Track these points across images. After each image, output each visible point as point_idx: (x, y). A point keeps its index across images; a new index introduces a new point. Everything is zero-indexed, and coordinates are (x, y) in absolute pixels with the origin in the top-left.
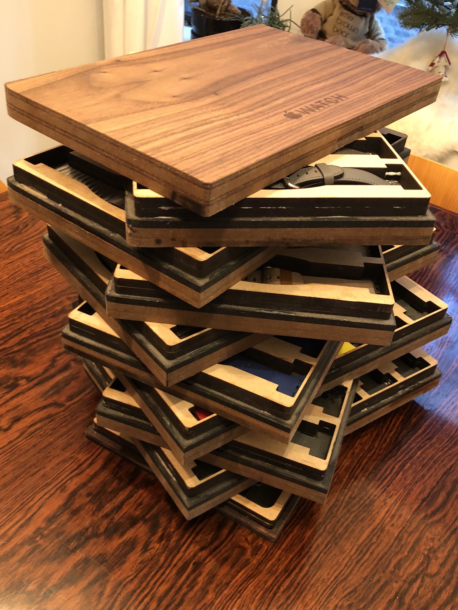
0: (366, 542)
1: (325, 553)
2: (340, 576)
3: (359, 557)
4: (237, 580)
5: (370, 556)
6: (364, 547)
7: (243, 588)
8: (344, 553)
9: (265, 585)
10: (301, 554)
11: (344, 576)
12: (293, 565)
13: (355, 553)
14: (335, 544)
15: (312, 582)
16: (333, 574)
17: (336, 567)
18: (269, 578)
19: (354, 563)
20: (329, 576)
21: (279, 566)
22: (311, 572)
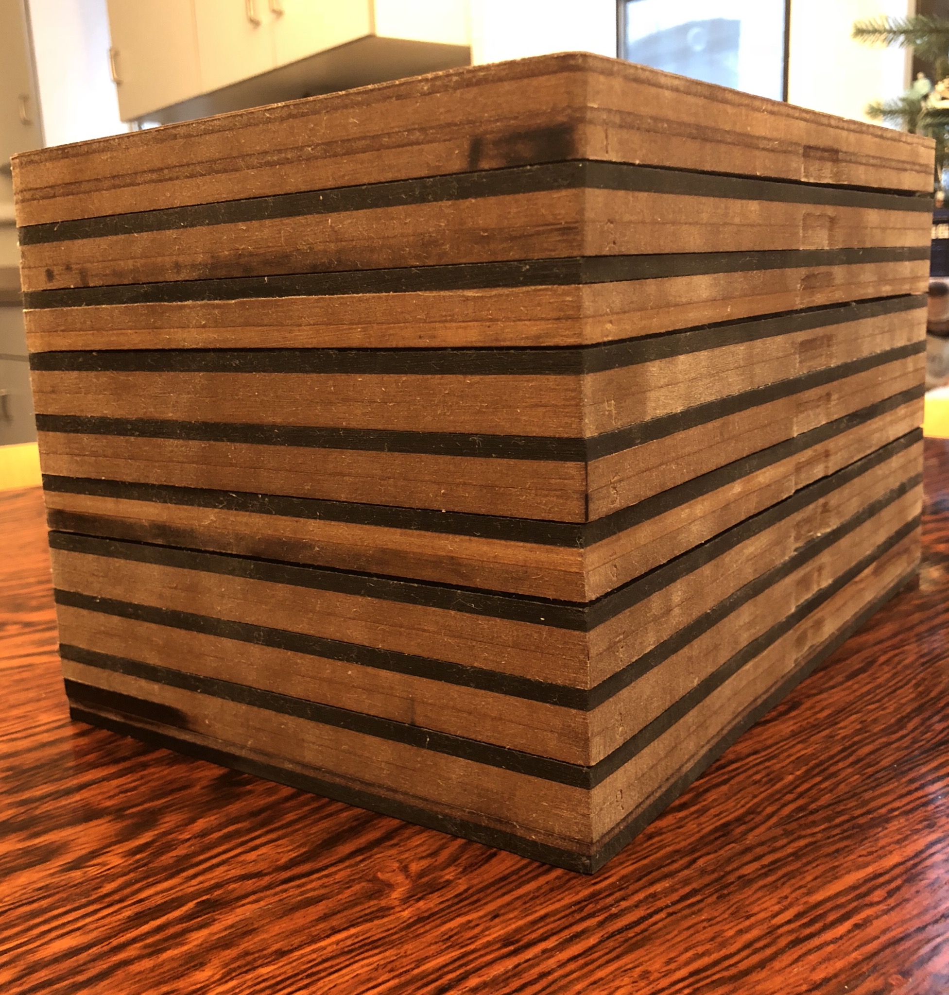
0: (843, 900)
1: (670, 915)
2: (717, 969)
3: (808, 931)
4: (324, 948)
5: (849, 931)
6: (832, 909)
7: (332, 967)
8: (748, 917)
9: (417, 967)
10: (581, 910)
11: (733, 971)
12: (541, 931)
13: (789, 922)
14: (718, 898)
15: (600, 974)
16: (687, 963)
17: (708, 946)
18: (440, 953)
19: (783, 942)
20: (673, 966)
21: (487, 929)
22: (607, 951)
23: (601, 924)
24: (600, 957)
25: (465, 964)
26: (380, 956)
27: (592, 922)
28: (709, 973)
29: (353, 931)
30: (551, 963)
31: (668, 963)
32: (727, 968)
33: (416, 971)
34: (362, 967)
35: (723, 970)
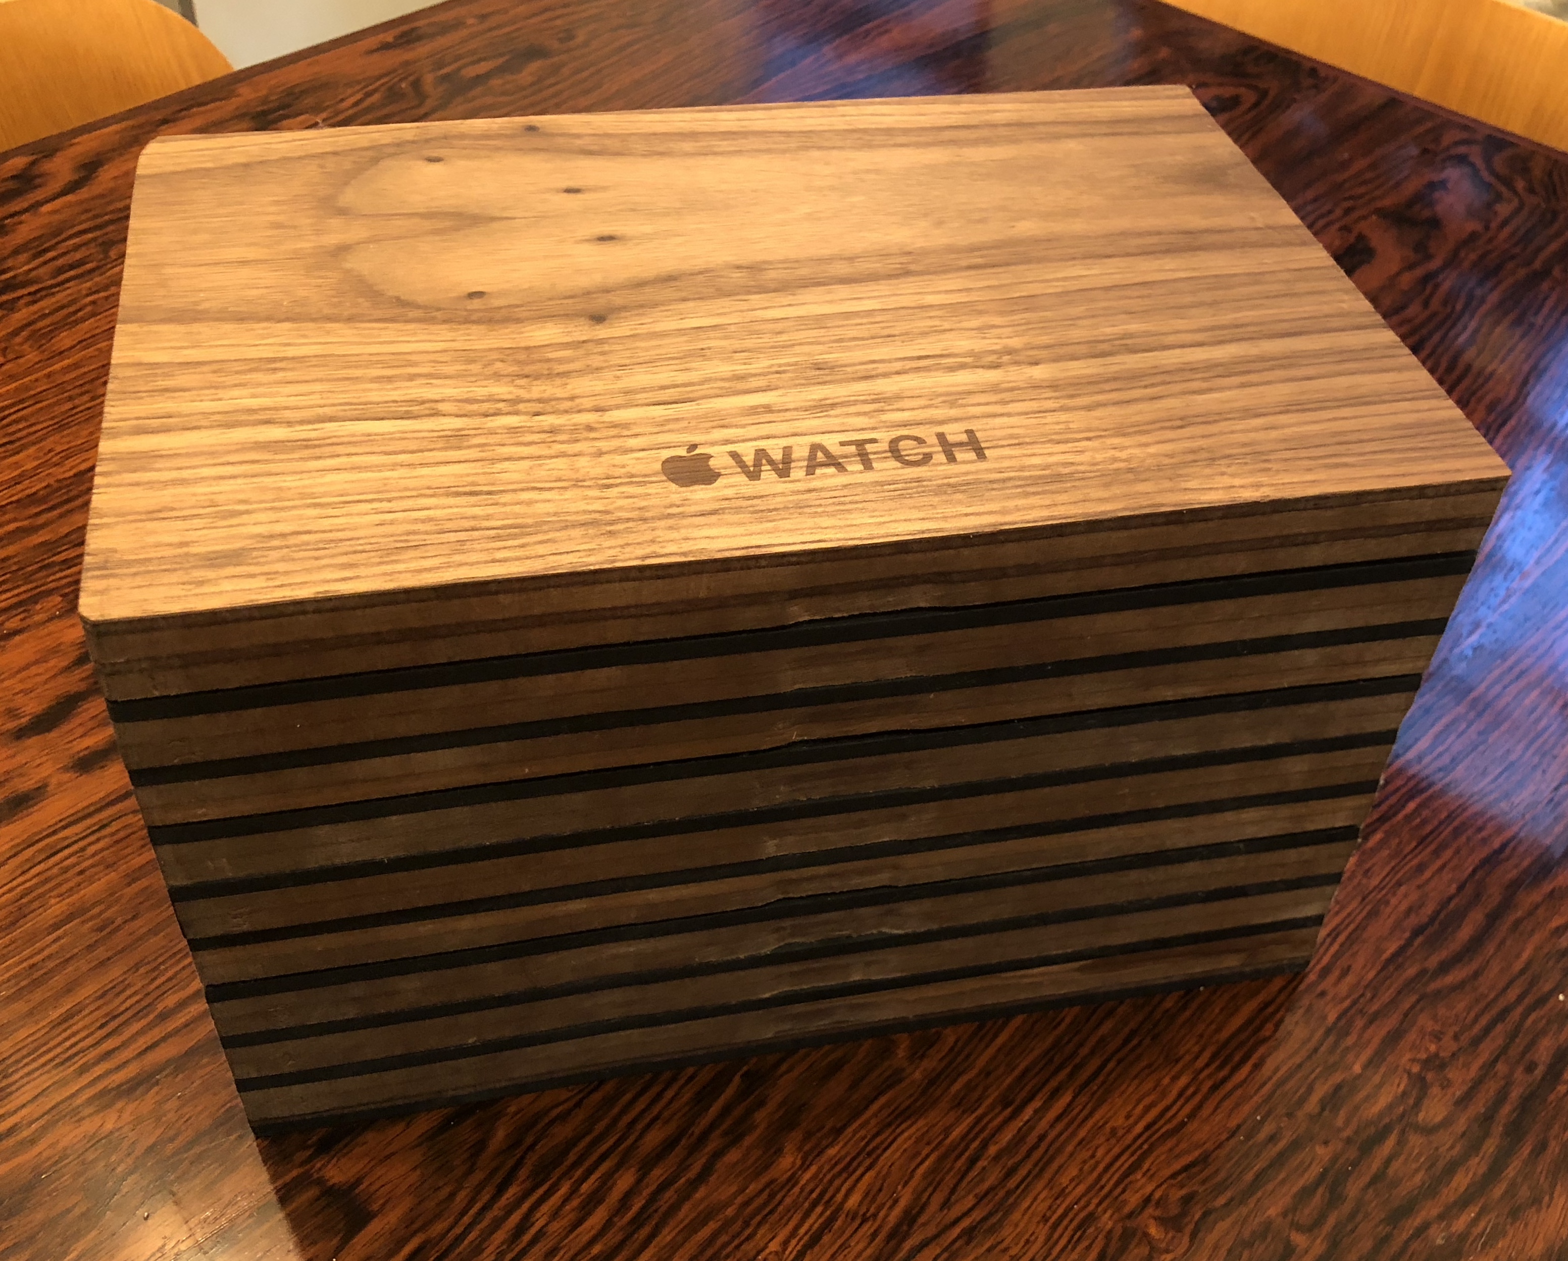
0: (1243, 1037)
1: (1119, 1062)
2: (1163, 1121)
3: (1221, 1075)
4: (868, 1122)
5: (1250, 1074)
6: (1237, 1048)
7: (882, 1142)
8: (1177, 1061)
9: (946, 1137)
10: (1051, 1061)
11: (1175, 1122)
12: (1028, 1088)
13: (1208, 1065)
14: (1152, 1039)
15: (1082, 1133)
16: (1141, 1117)
17: (1152, 1098)
18: (958, 1120)
19: (1205, 1088)
20: (1131, 1120)
21: (986, 1089)
22: (1080, 1107)
23: (1071, 1076)
24: (1078, 1114)
25: (982, 1131)
26: (913, 1129)
27: (1062, 1075)
28: (1156, 1127)
29: (882, 1100)
30: (1043, 1124)
31: (1128, 1117)
32: (1169, 1121)
33: (948, 1141)
34: (906, 1140)
35: (1165, 1124)
